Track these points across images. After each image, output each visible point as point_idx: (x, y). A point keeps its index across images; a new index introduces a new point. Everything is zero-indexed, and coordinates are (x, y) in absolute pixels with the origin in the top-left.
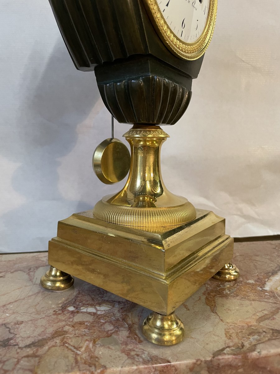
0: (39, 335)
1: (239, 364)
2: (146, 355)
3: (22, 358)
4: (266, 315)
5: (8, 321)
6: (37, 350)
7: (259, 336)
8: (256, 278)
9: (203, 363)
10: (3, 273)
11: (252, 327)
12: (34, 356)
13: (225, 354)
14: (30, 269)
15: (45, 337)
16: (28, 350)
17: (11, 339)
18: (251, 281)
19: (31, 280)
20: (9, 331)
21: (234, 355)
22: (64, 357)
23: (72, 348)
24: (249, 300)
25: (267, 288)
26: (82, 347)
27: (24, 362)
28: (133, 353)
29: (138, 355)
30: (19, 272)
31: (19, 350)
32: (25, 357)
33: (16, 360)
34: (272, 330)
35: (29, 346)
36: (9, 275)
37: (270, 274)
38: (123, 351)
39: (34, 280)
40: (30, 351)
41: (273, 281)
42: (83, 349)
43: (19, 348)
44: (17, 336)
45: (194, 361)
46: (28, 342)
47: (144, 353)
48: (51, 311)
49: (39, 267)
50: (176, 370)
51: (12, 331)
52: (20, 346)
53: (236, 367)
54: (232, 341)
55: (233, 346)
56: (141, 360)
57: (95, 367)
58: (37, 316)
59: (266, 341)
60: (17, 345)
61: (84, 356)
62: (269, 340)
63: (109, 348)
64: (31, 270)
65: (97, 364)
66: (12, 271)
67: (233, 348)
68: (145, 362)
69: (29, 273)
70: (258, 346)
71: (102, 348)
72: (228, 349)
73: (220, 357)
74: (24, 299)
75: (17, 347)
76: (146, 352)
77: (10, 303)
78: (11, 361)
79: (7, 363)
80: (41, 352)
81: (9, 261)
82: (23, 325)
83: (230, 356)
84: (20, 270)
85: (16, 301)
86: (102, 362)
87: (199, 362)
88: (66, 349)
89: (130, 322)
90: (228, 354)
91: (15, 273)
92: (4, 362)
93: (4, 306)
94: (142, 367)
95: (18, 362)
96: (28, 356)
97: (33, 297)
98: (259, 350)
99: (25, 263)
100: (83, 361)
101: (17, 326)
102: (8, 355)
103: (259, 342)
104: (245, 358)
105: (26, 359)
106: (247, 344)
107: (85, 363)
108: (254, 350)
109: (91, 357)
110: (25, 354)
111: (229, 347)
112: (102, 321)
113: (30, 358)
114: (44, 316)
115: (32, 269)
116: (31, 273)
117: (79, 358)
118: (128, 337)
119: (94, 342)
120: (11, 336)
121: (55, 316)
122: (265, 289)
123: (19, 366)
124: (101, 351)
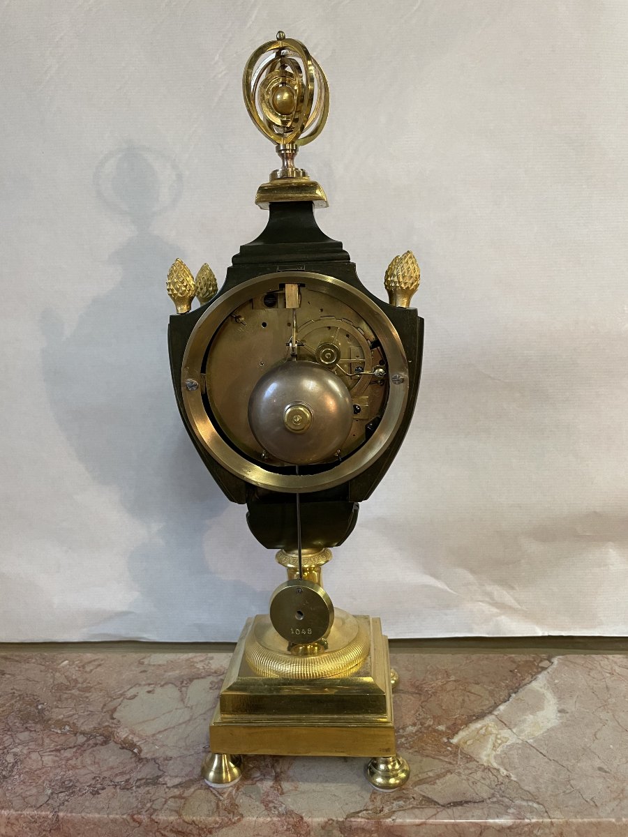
0: (187, 775)
1: (373, 829)
2: (283, 808)
3: (170, 798)
4: (430, 777)
5: (158, 755)
6: (184, 792)
7: (405, 802)
8: (450, 723)
9: (335, 823)
10: (153, 686)
11: (404, 791)
12: (180, 797)
13: (359, 817)
14: (182, 682)
15: (192, 778)
16: (176, 790)
17: (160, 777)
18: (442, 728)
19: (182, 700)
20: (159, 767)
21: (368, 819)
22: (207, 801)
23: (216, 793)
24: (422, 755)
25: (455, 741)
26: (224, 793)
27: (171, 803)
28: (271, 805)
29: (275, 808)
30: (170, 685)
31: (167, 790)
32: (172, 797)
33: (164, 800)
34: (424, 796)
35: (175, 786)
36: (159, 690)
37: (474, 718)
38: (262, 802)
39: (186, 700)
40: (177, 792)
41: (470, 730)
42: (226, 796)
43: (167, 787)
44: (166, 774)
45: (326, 820)
46: (177, 781)
47: (282, 806)
48: (201, 748)
49: (194, 679)
50: (308, 826)
51: (161, 768)
52: (168, 785)
53: (370, 832)
54: (373, 804)
55: (371, 810)
56: (277, 812)
57: (234, 815)
58: (185, 752)
59: (409, 809)
60: (166, 784)
61: (225, 802)
62: (413, 808)
63: (250, 796)
64: (184, 684)
65: (236, 811)
66: (162, 683)
67: (370, 812)
68: (279, 815)
69: (181, 688)
70: (396, 813)
71: (243, 796)
72: (365, 812)
73: (353, 819)
74: (174, 728)
75: (165, 786)
76: (284, 806)
77: (159, 732)
78: (159, 800)
79: (156, 802)
80: (187, 793)
81: (160, 665)
82: (171, 762)
83: (363, 820)
84: (172, 683)
85: (166, 730)
86: (241, 811)
87: (331, 822)
88: (210, 793)
89: (278, 770)
90: (362, 817)
91: (166, 687)
92: (154, 801)
93: (154, 735)
94: (275, 819)
95: (166, 802)
96: (174, 797)
97: (184, 726)
98: (394, 818)
99: (177, 672)
100: (224, 807)
101: (167, 762)
102: (157, 794)
103: (401, 809)
104: (379, 823)
105: (173, 799)
106: (386, 810)
107: (225, 810)
108: (390, 817)
109: (232, 805)
110: (172, 794)
111: (367, 810)
112: (251, 765)
113: (177, 799)
114: (193, 753)
115: (185, 682)
116: (184, 689)
117: (220, 804)
118: (271, 787)
119: (238, 789)
120: (160, 773)
121: (204, 754)
122: (452, 741)
123: (166, 806)
124: (242, 800)
